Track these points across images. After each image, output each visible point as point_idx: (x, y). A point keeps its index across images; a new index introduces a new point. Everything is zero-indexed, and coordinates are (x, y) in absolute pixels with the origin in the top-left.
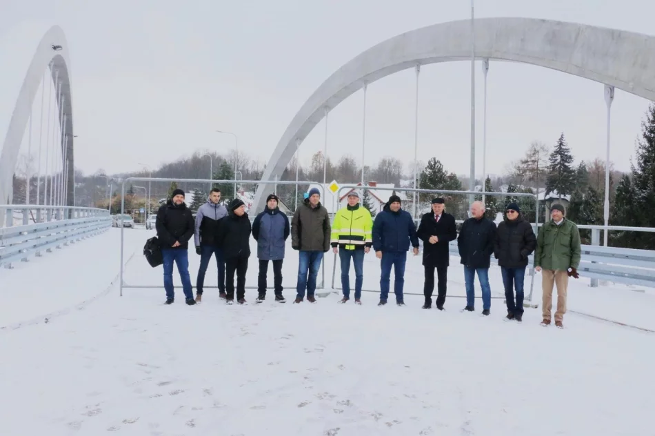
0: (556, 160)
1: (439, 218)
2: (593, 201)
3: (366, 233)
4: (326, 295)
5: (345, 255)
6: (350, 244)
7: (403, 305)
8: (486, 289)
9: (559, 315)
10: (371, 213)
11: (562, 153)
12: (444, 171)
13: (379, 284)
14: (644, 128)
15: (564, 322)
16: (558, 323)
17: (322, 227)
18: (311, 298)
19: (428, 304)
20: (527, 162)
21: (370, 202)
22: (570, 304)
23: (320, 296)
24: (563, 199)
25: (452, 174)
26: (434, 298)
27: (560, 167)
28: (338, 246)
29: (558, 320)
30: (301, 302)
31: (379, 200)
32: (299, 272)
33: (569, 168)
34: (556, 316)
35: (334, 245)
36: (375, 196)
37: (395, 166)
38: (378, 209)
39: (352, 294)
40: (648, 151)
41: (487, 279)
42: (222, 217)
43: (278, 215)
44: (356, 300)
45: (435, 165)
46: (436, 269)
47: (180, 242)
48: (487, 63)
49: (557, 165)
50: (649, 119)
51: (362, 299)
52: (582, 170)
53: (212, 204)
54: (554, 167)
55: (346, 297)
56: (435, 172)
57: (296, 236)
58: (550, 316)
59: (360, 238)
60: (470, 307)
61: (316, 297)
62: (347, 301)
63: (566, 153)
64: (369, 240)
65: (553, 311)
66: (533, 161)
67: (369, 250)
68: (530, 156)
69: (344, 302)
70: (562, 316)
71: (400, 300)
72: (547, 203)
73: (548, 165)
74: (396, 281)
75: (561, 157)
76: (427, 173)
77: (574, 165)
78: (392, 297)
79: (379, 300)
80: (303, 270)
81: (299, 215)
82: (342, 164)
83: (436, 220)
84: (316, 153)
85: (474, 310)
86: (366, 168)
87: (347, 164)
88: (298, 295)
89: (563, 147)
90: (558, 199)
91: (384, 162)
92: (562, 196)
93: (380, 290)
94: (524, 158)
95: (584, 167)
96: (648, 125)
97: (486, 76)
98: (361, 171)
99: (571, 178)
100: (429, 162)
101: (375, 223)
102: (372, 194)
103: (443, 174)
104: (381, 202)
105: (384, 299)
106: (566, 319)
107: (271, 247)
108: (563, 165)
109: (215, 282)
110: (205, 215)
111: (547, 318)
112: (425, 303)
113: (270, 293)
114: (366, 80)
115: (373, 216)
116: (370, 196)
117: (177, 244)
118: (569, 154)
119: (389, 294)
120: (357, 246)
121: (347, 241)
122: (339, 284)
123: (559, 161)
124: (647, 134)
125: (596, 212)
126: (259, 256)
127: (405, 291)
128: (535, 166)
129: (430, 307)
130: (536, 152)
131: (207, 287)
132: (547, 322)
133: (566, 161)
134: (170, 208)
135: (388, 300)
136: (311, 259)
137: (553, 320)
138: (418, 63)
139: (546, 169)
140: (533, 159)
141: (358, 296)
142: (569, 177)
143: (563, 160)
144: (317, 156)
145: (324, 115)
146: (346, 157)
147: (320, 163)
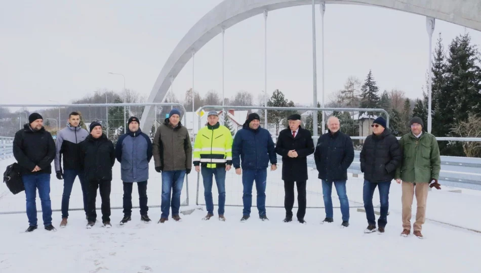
0: (366, 90)
1: (296, 134)
2: (396, 119)
3: (226, 151)
4: (191, 212)
5: (207, 173)
6: (211, 163)
7: (266, 220)
8: (344, 201)
9: (418, 225)
10: (232, 132)
11: (370, 85)
12: (285, 100)
13: (242, 200)
14: (432, 64)
15: (422, 232)
16: (417, 233)
17: (183, 147)
18: (176, 216)
19: (289, 217)
20: (345, 92)
21: (230, 125)
22: (428, 213)
23: (184, 213)
24: (371, 119)
25: (291, 102)
26: (295, 211)
27: (369, 95)
28: (200, 164)
29: (418, 230)
30: (166, 222)
31: (237, 123)
32: (163, 192)
33: (376, 96)
34: (415, 226)
35: (196, 163)
36: (234, 121)
37: (247, 98)
38: (236, 129)
39: (216, 209)
40: (435, 82)
41: (345, 192)
42: (83, 140)
43: (141, 136)
44: (220, 216)
45: (278, 95)
46: (295, 183)
47: (39, 166)
48: (324, 6)
49: (367, 93)
50: (435, 58)
51: (225, 215)
52: (385, 97)
53: (72, 128)
54: (365, 95)
55: (210, 213)
56: (278, 100)
57: (158, 157)
58: (410, 226)
59: (221, 157)
60: (329, 219)
61: (180, 215)
62: (211, 218)
63: (373, 85)
64: (230, 158)
65: (413, 221)
66: (349, 91)
67: (230, 168)
68: (347, 88)
69: (209, 219)
70: (421, 226)
71: (263, 215)
72: (361, 122)
73: (361, 94)
74: (258, 196)
75: (370, 88)
76: (273, 101)
77: (379, 94)
78: (254, 210)
79: (242, 215)
80: (166, 191)
81: (160, 136)
82: (208, 98)
83: (293, 136)
84: (188, 90)
85: (333, 221)
86: (226, 100)
87: (212, 97)
88: (162, 214)
89: (371, 81)
90: (368, 119)
91: (239, 95)
92: (371, 117)
93: (242, 204)
94: (343, 89)
95: (386, 94)
96: (434, 62)
97: (323, 17)
98: (222, 102)
99: (377, 103)
100: (274, 93)
101: (235, 140)
102: (232, 119)
103: (285, 102)
104: (238, 124)
105: (246, 214)
106: (425, 229)
107: (134, 169)
108: (372, 94)
109: (81, 204)
110: (65, 139)
111: (407, 228)
112: (287, 216)
113: (136, 212)
114: (224, 25)
115: (232, 135)
116: (230, 120)
117: (37, 169)
118: (375, 85)
119: (251, 208)
120: (218, 165)
121: (208, 160)
122: (202, 200)
123: (368, 91)
124: (434, 69)
125: (398, 127)
126: (123, 178)
127: (267, 204)
128: (351, 95)
129: (291, 220)
130: (352, 84)
131: (72, 210)
132: (407, 232)
133: (373, 91)
134: (26, 132)
135: (251, 214)
136: (174, 178)
137: (412, 230)
138: (267, 9)
139: (359, 97)
140: (350, 89)
141: (221, 212)
142: (376, 102)
143: (371, 90)
144: (189, 92)
145: (191, 56)
146: (211, 92)
147: (192, 97)
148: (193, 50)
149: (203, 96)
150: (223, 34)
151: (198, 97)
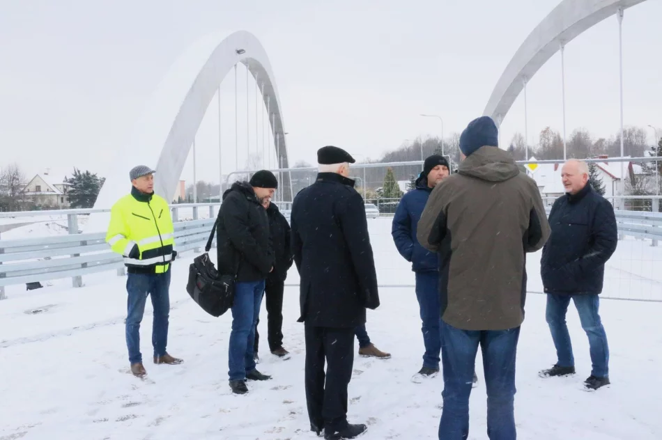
31: (611, 175)
36: (606, 172)
37: (637, 136)
82: (574, 139)
84: (544, 130)
86: (602, 141)
87: (580, 138)
91: (624, 133)
98: (595, 145)
102: (602, 169)
146: (579, 131)
147: (549, 140)
148: (523, 76)
149: (567, 137)
150: (562, 51)
151: (559, 139)
